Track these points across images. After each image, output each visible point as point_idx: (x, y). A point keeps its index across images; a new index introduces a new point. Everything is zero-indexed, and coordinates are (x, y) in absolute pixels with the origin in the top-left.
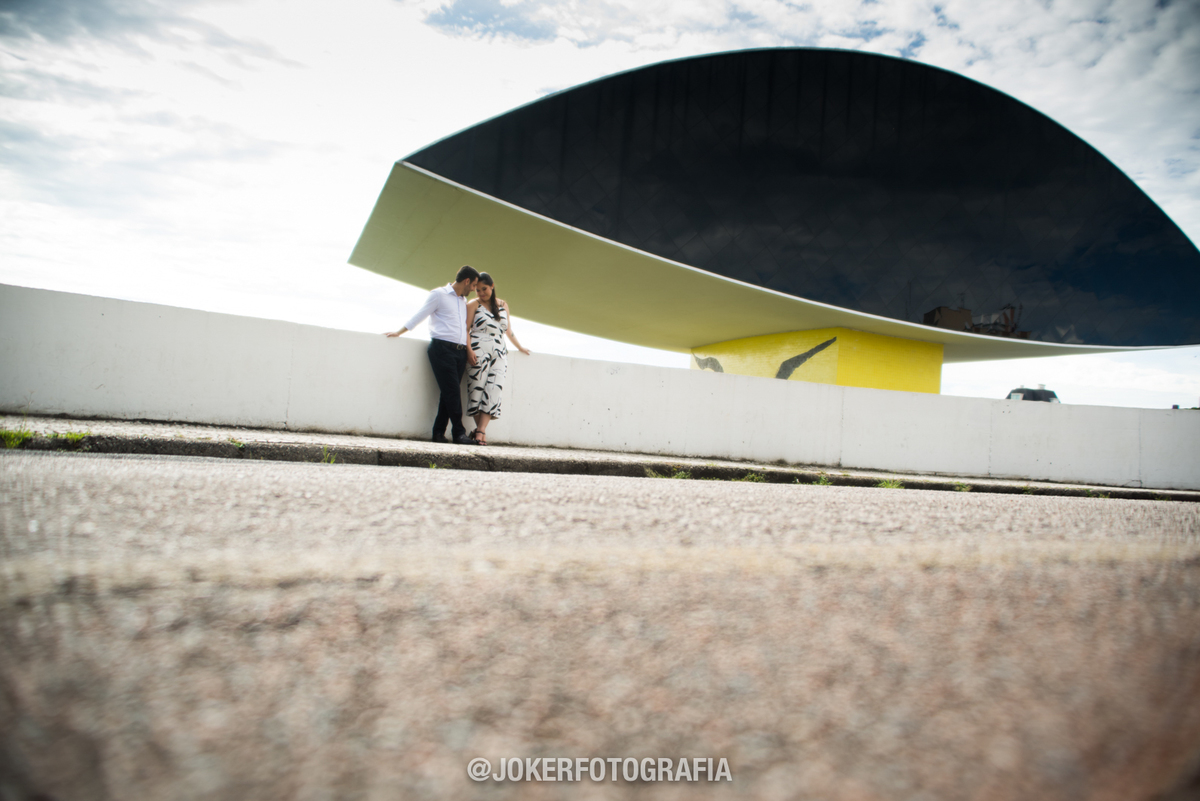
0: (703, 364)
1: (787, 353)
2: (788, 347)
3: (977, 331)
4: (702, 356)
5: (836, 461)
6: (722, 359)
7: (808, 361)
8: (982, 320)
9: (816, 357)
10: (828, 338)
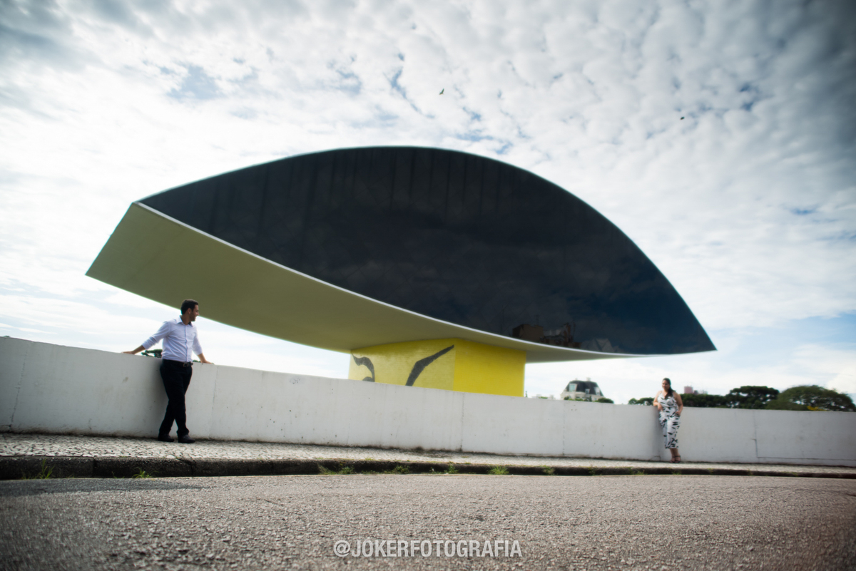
0: (359, 362)
1: (419, 355)
2: (420, 351)
3: (547, 342)
4: (359, 356)
5: (458, 447)
6: (373, 358)
7: (435, 362)
8: (550, 333)
9: (440, 359)
10: (447, 345)
